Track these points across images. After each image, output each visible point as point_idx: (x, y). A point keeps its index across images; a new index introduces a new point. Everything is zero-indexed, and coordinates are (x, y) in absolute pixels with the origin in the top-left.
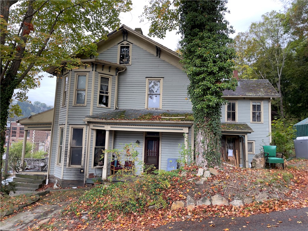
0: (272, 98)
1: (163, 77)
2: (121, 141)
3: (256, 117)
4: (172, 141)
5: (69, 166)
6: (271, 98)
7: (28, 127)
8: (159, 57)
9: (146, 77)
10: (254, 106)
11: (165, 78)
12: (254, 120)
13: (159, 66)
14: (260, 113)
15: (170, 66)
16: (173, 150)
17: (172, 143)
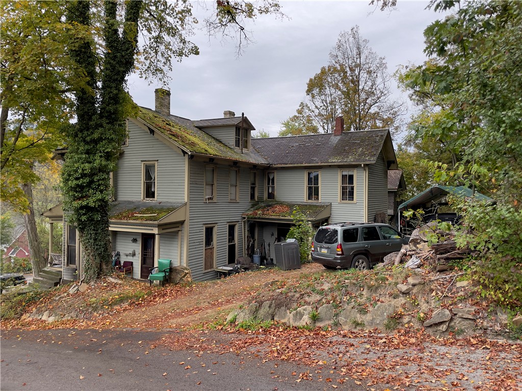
0: (364, 165)
1: (158, 160)
2: (121, 238)
3: (348, 194)
4: (166, 239)
5: (68, 265)
6: (362, 165)
7: (52, 220)
8: (153, 135)
9: (142, 161)
10: (344, 177)
11: (159, 161)
12: (344, 198)
13: (154, 146)
14: (352, 188)
15: (163, 145)
16: (167, 251)
17: (167, 242)
